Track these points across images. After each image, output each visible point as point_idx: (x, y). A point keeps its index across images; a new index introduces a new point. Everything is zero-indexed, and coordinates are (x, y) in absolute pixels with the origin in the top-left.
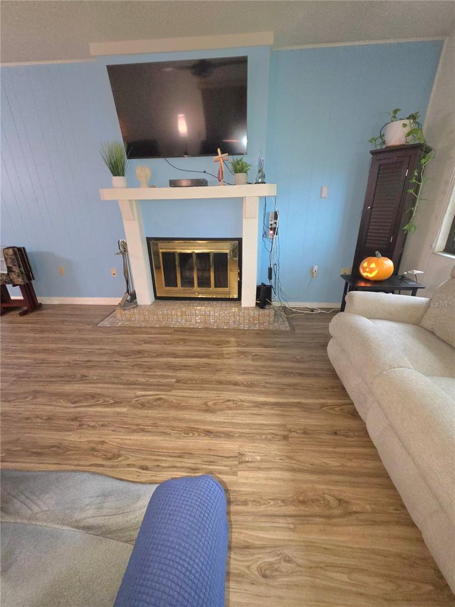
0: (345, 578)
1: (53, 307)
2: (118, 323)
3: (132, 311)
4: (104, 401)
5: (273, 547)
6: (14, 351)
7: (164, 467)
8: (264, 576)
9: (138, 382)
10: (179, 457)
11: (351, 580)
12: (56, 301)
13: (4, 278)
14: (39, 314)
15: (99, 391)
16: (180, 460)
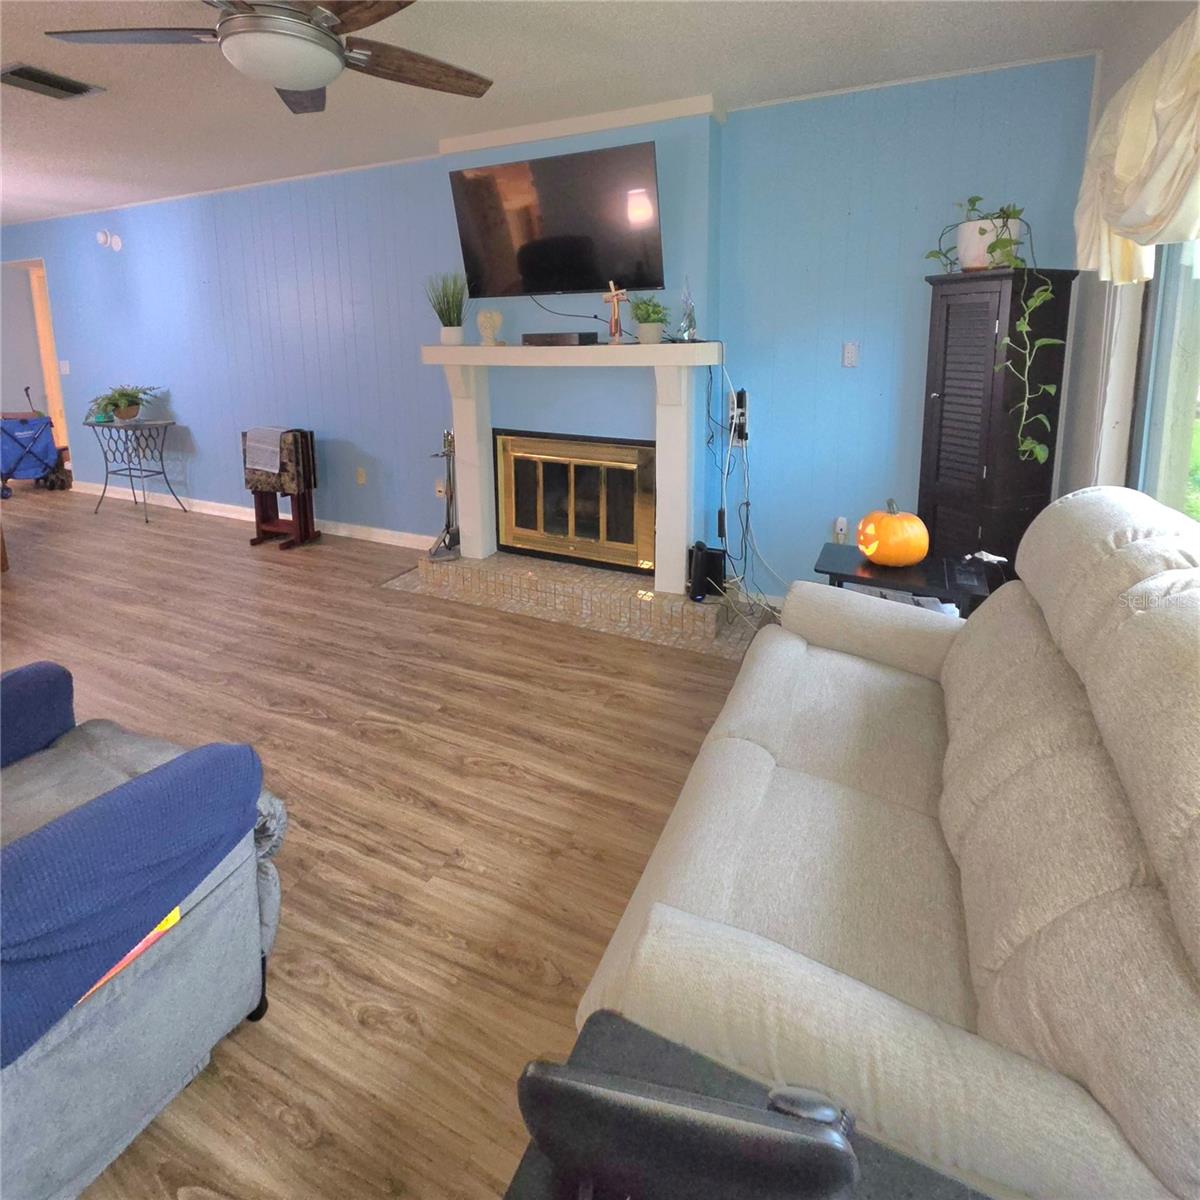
0: (476, 1079)
1: (336, 540)
2: (416, 587)
3: (445, 567)
4: (315, 713)
5: (405, 995)
6: (242, 606)
7: (331, 832)
8: (363, 1022)
9: (382, 696)
10: (364, 826)
11: (484, 1086)
12: (343, 530)
13: (273, 481)
14: (308, 551)
15: (316, 695)
16: (362, 831)
